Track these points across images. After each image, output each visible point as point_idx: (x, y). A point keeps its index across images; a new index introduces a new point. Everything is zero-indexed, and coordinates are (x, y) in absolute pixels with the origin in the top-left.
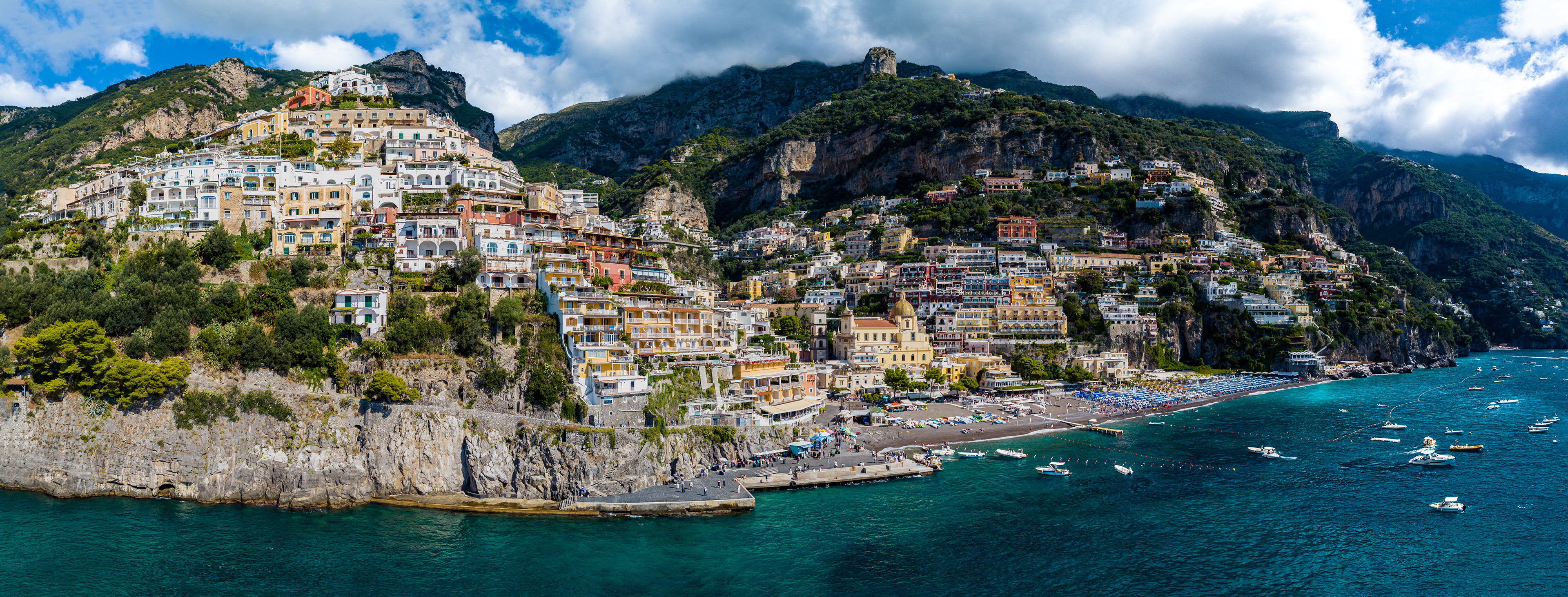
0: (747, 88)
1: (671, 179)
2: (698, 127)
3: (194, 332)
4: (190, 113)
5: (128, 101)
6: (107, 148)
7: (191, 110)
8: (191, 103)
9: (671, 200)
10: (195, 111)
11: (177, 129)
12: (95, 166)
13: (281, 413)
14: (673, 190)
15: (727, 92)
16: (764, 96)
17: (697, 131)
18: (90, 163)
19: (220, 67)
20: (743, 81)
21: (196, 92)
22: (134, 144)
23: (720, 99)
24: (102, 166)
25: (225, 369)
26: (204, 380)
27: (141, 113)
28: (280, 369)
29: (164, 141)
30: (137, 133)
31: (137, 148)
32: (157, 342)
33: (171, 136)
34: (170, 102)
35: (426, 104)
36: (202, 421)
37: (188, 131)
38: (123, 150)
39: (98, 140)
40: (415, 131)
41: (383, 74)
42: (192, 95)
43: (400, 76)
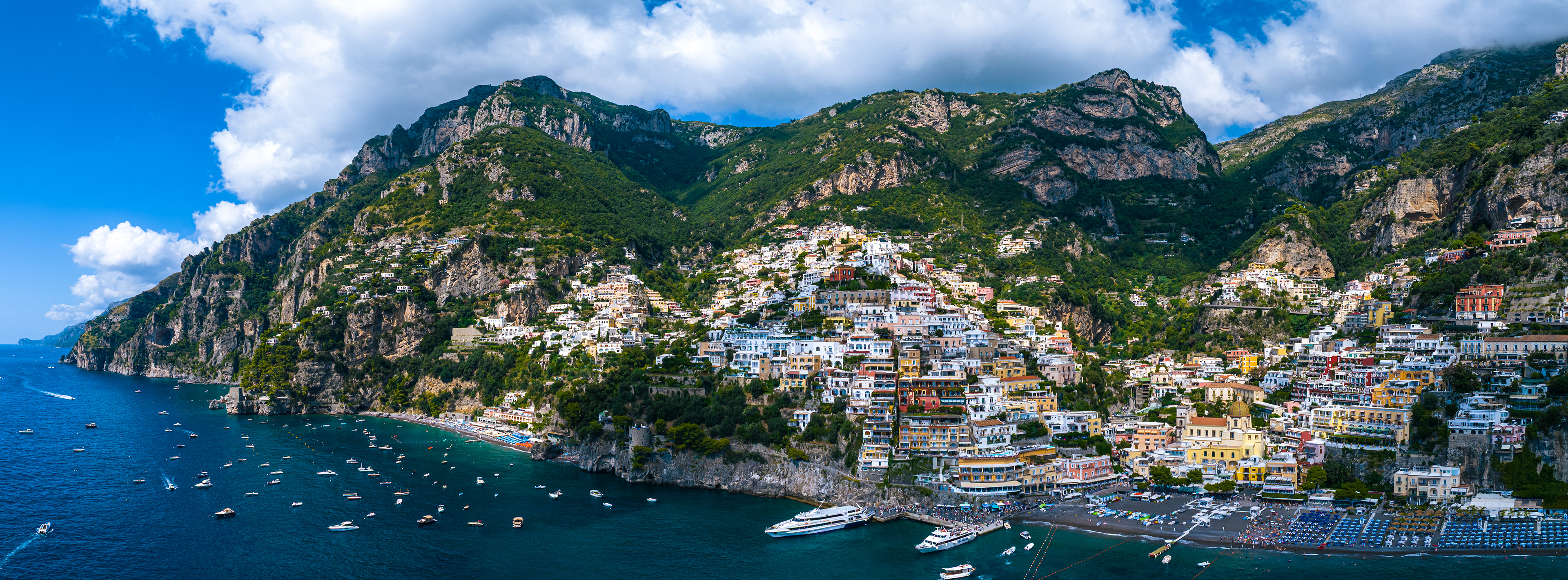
0: (1471, 89)
1: (1287, 230)
2: (1415, 138)
3: (737, 427)
4: (877, 166)
5: (833, 137)
6: (799, 206)
7: (878, 162)
8: (879, 154)
9: (1285, 252)
10: (883, 162)
11: (864, 182)
12: (785, 227)
13: (763, 461)
14: (1289, 240)
15: (1452, 95)
16: (1485, 99)
17: (1413, 142)
18: (782, 223)
19: (920, 99)
20: (1468, 81)
21: (887, 140)
22: (823, 202)
23: (1442, 103)
24: (792, 227)
25: (745, 443)
26: (737, 447)
27: (830, 171)
28: (767, 444)
29: (851, 197)
30: (826, 191)
31: (824, 208)
32: (721, 430)
33: (859, 190)
34: (858, 156)
35: (1128, 128)
36: (734, 462)
37: (876, 183)
38: (812, 209)
39: (790, 200)
40: (874, 308)
41: (1086, 97)
42: (882, 144)
43: (1104, 98)
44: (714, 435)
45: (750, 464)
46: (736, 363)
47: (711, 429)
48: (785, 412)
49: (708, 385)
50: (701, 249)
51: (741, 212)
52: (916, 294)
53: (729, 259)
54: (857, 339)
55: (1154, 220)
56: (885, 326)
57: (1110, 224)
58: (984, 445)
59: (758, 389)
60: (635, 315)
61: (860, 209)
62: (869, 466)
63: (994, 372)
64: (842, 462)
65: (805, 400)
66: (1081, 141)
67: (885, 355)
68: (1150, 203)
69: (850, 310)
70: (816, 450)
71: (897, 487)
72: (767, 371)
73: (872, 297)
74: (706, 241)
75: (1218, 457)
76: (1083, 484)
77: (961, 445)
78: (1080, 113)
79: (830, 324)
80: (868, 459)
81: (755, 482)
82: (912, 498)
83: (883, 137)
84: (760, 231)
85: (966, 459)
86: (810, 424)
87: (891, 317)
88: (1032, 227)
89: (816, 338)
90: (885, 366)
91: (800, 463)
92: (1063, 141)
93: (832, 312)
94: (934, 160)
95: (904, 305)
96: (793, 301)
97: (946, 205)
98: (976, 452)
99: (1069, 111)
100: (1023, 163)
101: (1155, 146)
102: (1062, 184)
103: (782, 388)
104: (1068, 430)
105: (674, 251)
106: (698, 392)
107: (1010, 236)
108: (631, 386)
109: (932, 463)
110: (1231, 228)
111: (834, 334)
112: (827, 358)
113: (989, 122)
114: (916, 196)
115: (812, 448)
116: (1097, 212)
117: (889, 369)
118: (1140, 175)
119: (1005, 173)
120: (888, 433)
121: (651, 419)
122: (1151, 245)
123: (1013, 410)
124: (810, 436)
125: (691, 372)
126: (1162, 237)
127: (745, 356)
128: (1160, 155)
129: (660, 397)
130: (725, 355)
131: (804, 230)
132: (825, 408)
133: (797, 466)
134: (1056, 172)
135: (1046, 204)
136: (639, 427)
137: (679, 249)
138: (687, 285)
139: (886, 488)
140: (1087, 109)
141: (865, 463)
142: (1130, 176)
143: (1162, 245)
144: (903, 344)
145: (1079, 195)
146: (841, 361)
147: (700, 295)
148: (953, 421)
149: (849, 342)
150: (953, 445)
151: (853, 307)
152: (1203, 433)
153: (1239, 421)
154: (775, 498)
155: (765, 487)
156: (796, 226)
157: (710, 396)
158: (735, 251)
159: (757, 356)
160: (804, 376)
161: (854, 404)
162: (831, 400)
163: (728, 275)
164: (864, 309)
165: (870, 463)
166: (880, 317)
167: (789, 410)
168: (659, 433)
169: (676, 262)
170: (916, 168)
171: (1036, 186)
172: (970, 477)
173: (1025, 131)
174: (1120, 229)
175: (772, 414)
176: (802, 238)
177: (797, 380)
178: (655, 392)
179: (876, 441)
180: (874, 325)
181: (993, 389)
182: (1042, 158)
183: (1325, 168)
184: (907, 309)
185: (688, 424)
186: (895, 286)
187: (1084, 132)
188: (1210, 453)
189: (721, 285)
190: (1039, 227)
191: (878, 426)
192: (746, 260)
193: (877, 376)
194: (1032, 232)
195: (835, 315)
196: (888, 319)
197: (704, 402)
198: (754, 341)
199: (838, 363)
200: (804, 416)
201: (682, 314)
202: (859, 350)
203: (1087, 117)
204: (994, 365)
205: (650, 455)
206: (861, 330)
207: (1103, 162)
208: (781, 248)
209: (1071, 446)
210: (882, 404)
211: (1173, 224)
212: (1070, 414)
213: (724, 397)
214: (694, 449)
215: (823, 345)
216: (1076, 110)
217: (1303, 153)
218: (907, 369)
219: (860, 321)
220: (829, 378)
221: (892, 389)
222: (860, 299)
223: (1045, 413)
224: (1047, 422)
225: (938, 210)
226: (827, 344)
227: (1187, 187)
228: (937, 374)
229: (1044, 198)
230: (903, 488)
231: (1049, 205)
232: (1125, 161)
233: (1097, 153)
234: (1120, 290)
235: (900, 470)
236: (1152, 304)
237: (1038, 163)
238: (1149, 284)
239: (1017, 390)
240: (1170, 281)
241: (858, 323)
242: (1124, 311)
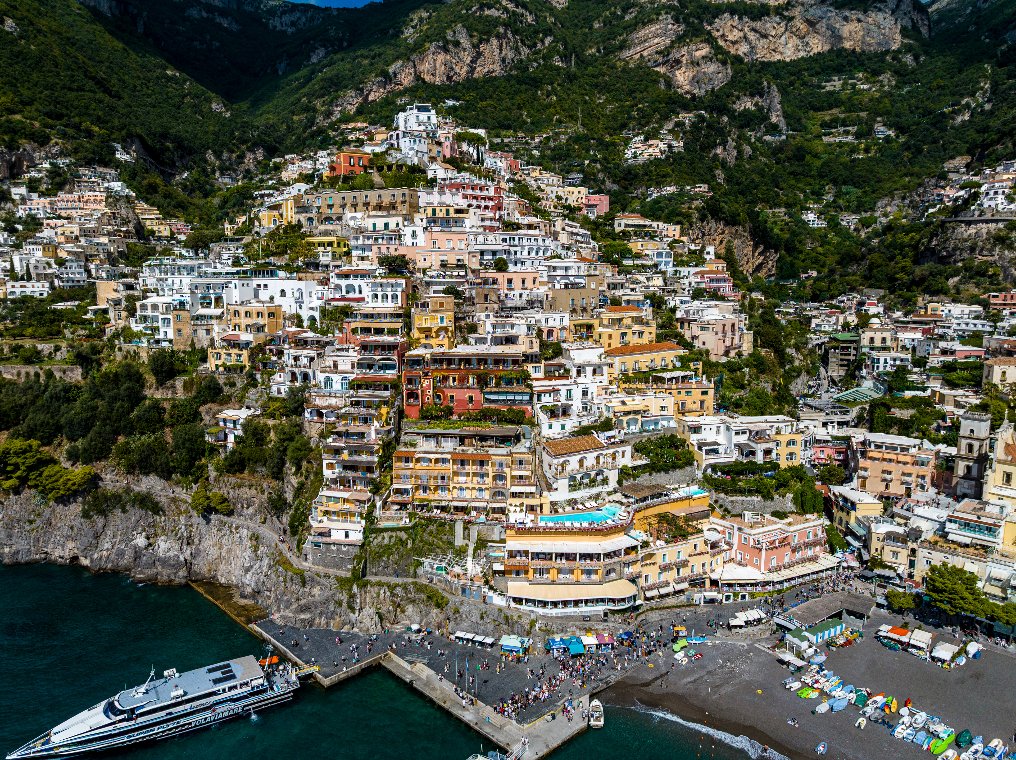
3: (119, 441)
4: (474, 46)
5: (426, 15)
6: (371, 98)
7: (475, 40)
8: (477, 30)
10: (481, 41)
11: (457, 69)
12: (351, 126)
18: (347, 121)
21: (487, 12)
22: (401, 94)
24: (360, 125)
26: (113, 481)
29: (439, 88)
30: (406, 79)
33: (449, 78)
34: (449, 32)
36: (104, 512)
37: (472, 70)
39: (358, 89)
40: (385, 220)
42: (481, 16)
45: (135, 515)
46: (140, 319)
47: (67, 447)
48: (208, 413)
49: (89, 360)
50: (249, 156)
52: (466, 197)
53: (277, 167)
55: (835, 111)
56: (402, 251)
57: (774, 119)
58: (562, 493)
60: (103, 239)
61: (450, 103)
62: (325, 539)
63: (596, 337)
64: (284, 522)
65: (246, 388)
67: (390, 306)
68: (828, 89)
69: (349, 223)
70: (246, 493)
71: (380, 584)
72: (186, 334)
73: (386, 201)
77: (514, 495)
79: (312, 249)
80: (326, 524)
81: (138, 555)
82: (409, 612)
83: (481, 8)
84: (321, 131)
85: (522, 531)
86: (243, 439)
87: (414, 235)
88: (670, 125)
89: (282, 274)
90: (386, 326)
91: (214, 517)
92: (716, 11)
93: (322, 228)
94: (548, 40)
95: (441, 214)
97: (560, 99)
98: (547, 508)
100: (662, 42)
101: (839, 6)
102: (711, 68)
103: (211, 364)
104: (734, 456)
105: (210, 156)
107: (642, 137)
109: (452, 532)
110: (954, 112)
111: (317, 266)
112: (295, 310)
114: (523, 87)
115: (240, 487)
116: (756, 105)
117: (392, 332)
118: (815, 51)
119: (637, 56)
120: (370, 469)
122: (830, 145)
123: (626, 413)
124: (240, 462)
126: (847, 133)
128: (846, 19)
132: (273, 406)
133: (208, 522)
134: (705, 50)
135: (689, 96)
137: (218, 155)
139: (355, 589)
141: (320, 532)
142: (802, 54)
143: (846, 144)
144: (428, 284)
145: (732, 83)
146: (317, 315)
148: (503, 440)
149: (334, 280)
150: (498, 494)
151: (354, 219)
156: (364, 125)
158: (287, 157)
159: (169, 308)
160: (248, 344)
161: (319, 402)
162: (285, 391)
164: (372, 222)
165: (330, 532)
166: (396, 236)
169: (214, 172)
170: (525, 51)
171: (677, 73)
172: (526, 571)
174: (788, 124)
175: (179, 417)
177: (236, 351)
179: (346, 484)
180: (383, 250)
182: (685, 35)
184: (445, 221)
186: (432, 182)
190: (680, 124)
191: (352, 452)
193: (365, 347)
194: (670, 131)
195: (326, 233)
196: (408, 240)
198: (177, 279)
199: (310, 320)
200: (236, 422)
202: (351, 295)
204: (596, 323)
206: (363, 259)
207: (765, 36)
209: (741, 492)
210: (369, 406)
211: (863, 114)
212: (740, 421)
215: (291, 286)
218: (427, 332)
219: (360, 242)
220: (290, 349)
221: (391, 373)
222: (367, 206)
224: (694, 439)
225: (549, 106)
226: (299, 285)
227: (883, 61)
228: (483, 341)
229: (687, 88)
230: (392, 588)
231: (694, 96)
232: (795, 33)
233: (758, 25)
234: (788, 206)
235: (388, 547)
236: (834, 224)
237: (680, 40)
238: (829, 197)
239: (637, 372)
240: (859, 192)
241: (356, 247)
242: (794, 234)
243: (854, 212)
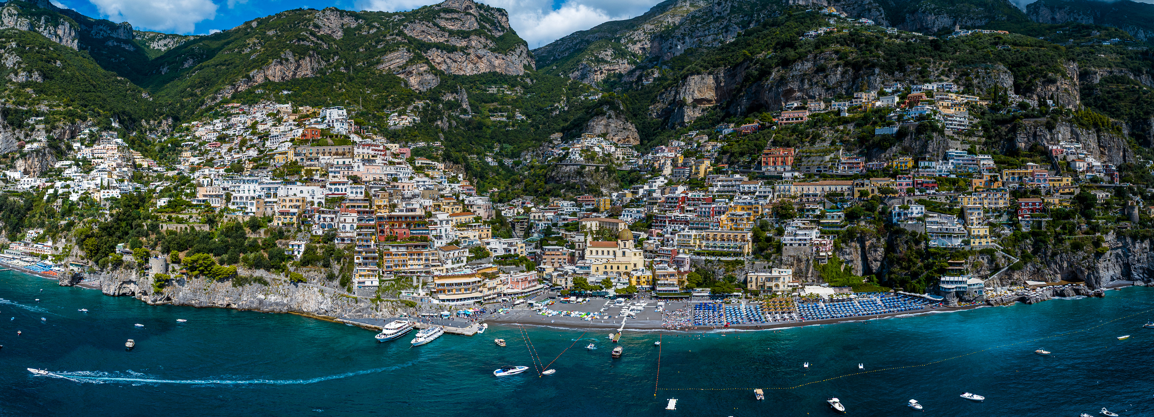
0: (719, 14)
1: (609, 109)
2: (679, 47)
3: (242, 255)
4: (296, 61)
6: (240, 89)
7: (297, 58)
8: (297, 53)
9: (607, 125)
10: (300, 58)
11: (287, 73)
12: (230, 105)
13: (266, 283)
14: (610, 117)
16: (730, 20)
17: (678, 50)
18: (227, 102)
19: (322, 15)
20: (716, 8)
21: (302, 43)
22: (258, 87)
23: (698, 23)
24: (235, 105)
25: (250, 268)
26: (243, 272)
27: (261, 63)
28: (268, 269)
29: (278, 84)
30: (259, 79)
31: (259, 91)
32: (229, 259)
33: (283, 78)
34: (282, 53)
35: (473, 37)
36: (241, 285)
37: (295, 74)
38: (249, 92)
39: (233, 85)
40: (343, 160)
41: (442, 15)
42: (298, 45)
43: (455, 16)
44: (222, 263)
45: (256, 286)
46: (233, 204)
47: (219, 258)
48: (280, 243)
49: (211, 222)
50: (164, 122)
51: (191, 95)
53: (187, 129)
54: (334, 184)
55: (495, 104)
56: (354, 174)
57: (465, 107)
58: (449, 265)
59: (255, 225)
60: (125, 169)
61: (286, 92)
62: (362, 285)
63: (442, 209)
64: (336, 282)
65: (296, 233)
66: (438, 46)
67: (362, 197)
68: (490, 92)
69: (323, 161)
70: (312, 274)
72: (261, 210)
73: (340, 151)
74: (168, 116)
75: (615, 269)
76: (522, 293)
77: (433, 266)
78: (438, 26)
79: (309, 172)
80: (362, 279)
81: (261, 302)
82: (399, 310)
83: (299, 40)
84: (211, 108)
85: (440, 277)
86: (305, 253)
87: (359, 167)
88: (411, 108)
89: (298, 183)
90: (362, 204)
91: (299, 284)
92: (428, 46)
93: (308, 163)
94: (336, 58)
95: (366, 158)
96: (274, 154)
97: (347, 91)
98: (445, 271)
99: (431, 24)
100: (402, 62)
101: (493, 50)
102: (429, 77)
103: (275, 223)
104: (503, 252)
105: (144, 123)
106: (203, 228)
107: (396, 114)
108: (144, 224)
109: (412, 281)
110: (551, 109)
111: (312, 180)
112: (309, 199)
113: (371, 32)
114: (325, 84)
115: (308, 271)
116: (454, 98)
117: (365, 207)
118: (482, 71)
119: (387, 68)
120: (374, 258)
121: (166, 250)
122: (494, 121)
123: (463, 238)
124: (305, 262)
125: (194, 211)
126: (502, 116)
127: (241, 198)
128: (496, 57)
129: (171, 233)
130: (224, 197)
131: (246, 108)
132: (316, 239)
133: (297, 286)
134: (426, 67)
135: (417, 91)
136: (156, 257)
137: (148, 122)
138: (157, 148)
140: (443, 23)
141: (359, 283)
142: (475, 72)
143: (503, 121)
144: (371, 188)
145: (441, 85)
146: (323, 201)
147: (168, 156)
148: (424, 247)
149: (328, 186)
150: (427, 266)
151: (324, 159)
152: (600, 253)
153: (627, 243)
154: (280, 314)
155: (271, 305)
156: (238, 105)
157: (213, 230)
158: (192, 123)
159: (253, 198)
160: (294, 214)
161: (342, 235)
162: (320, 232)
163: (189, 141)
164: (336, 160)
165: (364, 282)
166: (350, 167)
167: (284, 241)
168: (173, 262)
169: (146, 132)
170: (324, 63)
171: (411, 78)
172: (444, 291)
173: (399, 39)
174: (472, 109)
175: (268, 245)
176: (244, 113)
177: (288, 217)
178: (165, 228)
179: (366, 264)
180: (346, 173)
181: (444, 222)
182: (414, 58)
183: (612, 68)
184: (368, 161)
185: (201, 254)
187: (442, 40)
188: (609, 266)
189: (185, 148)
190: (416, 107)
191: (366, 253)
192: (203, 129)
194: (412, 111)
195: (311, 165)
196: (356, 169)
197: (208, 237)
198: (247, 186)
199: (320, 203)
200: (299, 246)
201: (159, 169)
202: (338, 192)
203: (443, 29)
204: (441, 204)
205: (168, 281)
206: (334, 177)
207: (456, 62)
208: (228, 120)
209: (508, 264)
210: (366, 235)
211: (509, 107)
212: (503, 240)
213: (227, 232)
214: (206, 275)
215: (305, 189)
216: (435, 24)
217: (596, 57)
218: (379, 207)
219: (333, 169)
220: (317, 215)
221: (372, 223)
222: (330, 153)
223: (486, 240)
224: (487, 247)
225: (342, 94)
226: (310, 188)
227: (516, 80)
228: (402, 211)
229: (417, 87)
230: (392, 302)
231: (420, 93)
232: (471, 61)
233: (451, 55)
234: (478, 154)
235: (388, 287)
236: (501, 164)
237: (411, 61)
238: (497, 150)
239: (461, 223)
240: (512, 147)
241: (332, 172)
242: (482, 168)
243: (510, 158)
